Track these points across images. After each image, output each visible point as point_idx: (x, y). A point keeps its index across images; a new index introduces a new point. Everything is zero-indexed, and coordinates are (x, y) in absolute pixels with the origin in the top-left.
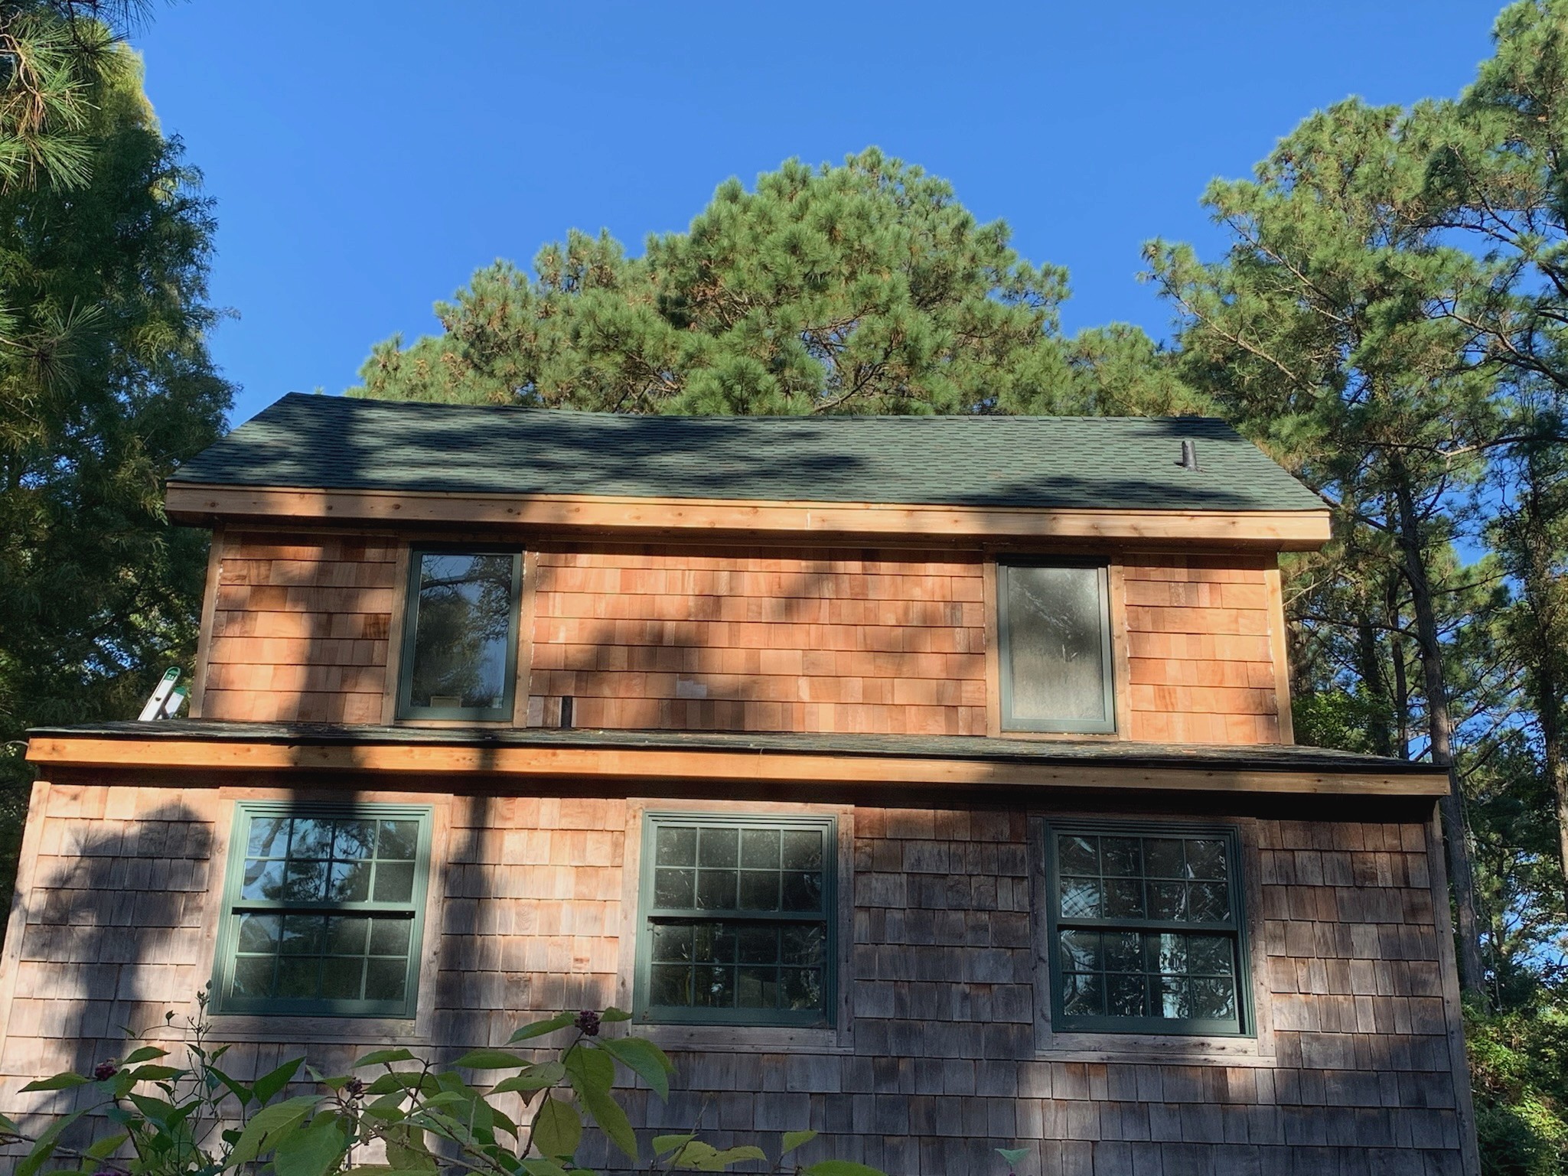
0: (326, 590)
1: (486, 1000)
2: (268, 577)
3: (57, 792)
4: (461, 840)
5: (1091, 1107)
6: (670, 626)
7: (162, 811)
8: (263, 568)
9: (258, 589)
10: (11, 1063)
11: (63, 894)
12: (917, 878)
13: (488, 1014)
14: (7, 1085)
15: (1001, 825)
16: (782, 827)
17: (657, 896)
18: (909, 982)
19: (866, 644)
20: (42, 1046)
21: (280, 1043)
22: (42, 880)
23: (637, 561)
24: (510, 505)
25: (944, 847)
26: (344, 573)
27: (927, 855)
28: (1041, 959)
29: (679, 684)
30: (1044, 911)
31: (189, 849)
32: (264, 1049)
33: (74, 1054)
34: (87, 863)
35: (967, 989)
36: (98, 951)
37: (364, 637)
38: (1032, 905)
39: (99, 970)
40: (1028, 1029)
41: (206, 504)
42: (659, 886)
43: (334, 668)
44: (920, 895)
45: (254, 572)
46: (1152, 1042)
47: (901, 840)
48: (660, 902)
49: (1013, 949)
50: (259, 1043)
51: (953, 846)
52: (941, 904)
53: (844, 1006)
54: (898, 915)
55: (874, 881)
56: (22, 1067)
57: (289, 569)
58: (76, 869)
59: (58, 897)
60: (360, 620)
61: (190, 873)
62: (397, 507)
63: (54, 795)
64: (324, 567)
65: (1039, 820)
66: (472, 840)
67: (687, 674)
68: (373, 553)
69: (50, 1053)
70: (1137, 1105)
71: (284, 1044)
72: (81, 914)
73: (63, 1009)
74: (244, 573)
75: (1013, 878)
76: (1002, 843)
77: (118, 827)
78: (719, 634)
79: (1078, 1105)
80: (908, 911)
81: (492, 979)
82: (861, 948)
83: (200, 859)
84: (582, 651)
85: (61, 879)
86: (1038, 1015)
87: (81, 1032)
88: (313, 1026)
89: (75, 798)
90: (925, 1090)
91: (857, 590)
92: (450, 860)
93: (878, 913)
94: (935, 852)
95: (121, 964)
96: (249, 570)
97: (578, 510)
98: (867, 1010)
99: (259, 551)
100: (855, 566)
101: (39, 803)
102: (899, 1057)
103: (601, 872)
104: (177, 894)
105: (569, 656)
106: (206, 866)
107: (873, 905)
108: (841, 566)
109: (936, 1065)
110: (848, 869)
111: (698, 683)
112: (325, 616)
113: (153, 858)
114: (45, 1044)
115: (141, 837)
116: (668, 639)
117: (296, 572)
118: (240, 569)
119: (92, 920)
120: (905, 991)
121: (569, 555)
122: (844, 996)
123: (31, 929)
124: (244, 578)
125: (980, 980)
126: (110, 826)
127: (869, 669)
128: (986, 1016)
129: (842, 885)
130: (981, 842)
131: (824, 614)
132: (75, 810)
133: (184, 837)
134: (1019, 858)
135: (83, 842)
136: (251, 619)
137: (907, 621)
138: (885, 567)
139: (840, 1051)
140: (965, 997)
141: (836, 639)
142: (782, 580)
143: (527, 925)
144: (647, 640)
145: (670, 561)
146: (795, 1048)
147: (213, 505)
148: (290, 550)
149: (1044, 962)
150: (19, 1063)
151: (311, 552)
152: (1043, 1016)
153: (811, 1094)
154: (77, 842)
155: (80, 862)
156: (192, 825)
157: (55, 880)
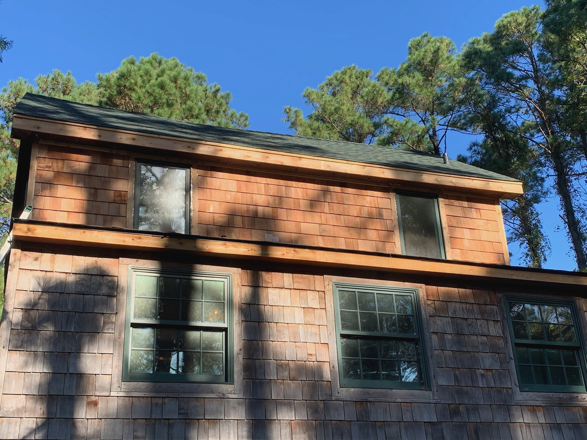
0: (93, 177)
1: (268, 375)
2: (63, 168)
3: (25, 255)
4: (247, 292)
5: (539, 426)
6: (260, 209)
7: (88, 270)
8: (60, 163)
9: (58, 174)
10: (7, 410)
11: (32, 313)
12: (455, 320)
13: (269, 382)
14: (4, 423)
15: (485, 296)
16: (394, 293)
17: (342, 324)
18: (458, 368)
19: (345, 224)
20: (24, 400)
21: (163, 397)
22: (19, 304)
23: (244, 177)
24: (189, 144)
25: (464, 305)
26: (102, 170)
27: (458, 309)
28: (511, 358)
29: (266, 235)
30: (509, 336)
31: (104, 290)
32: (154, 401)
33: (45, 405)
34: (46, 296)
35: (482, 372)
36: (55, 345)
37: (114, 202)
38: (504, 334)
39: (57, 355)
40: (510, 391)
41: (34, 127)
42: (342, 319)
43: (99, 216)
44: (457, 327)
45: (55, 165)
46: (558, 396)
47: (446, 301)
48: (344, 327)
49: (498, 353)
50: (151, 397)
51: (468, 305)
52: (466, 332)
53: (433, 380)
54: (450, 337)
55: (437, 320)
56: (13, 411)
57: (73, 165)
58: (39, 299)
59: (29, 314)
60: (112, 193)
61: (106, 304)
62: (134, 139)
63: (23, 258)
64: (92, 166)
65: (501, 295)
66: (252, 292)
67: (270, 231)
68: (118, 162)
69: (30, 404)
70: (556, 425)
71: (165, 397)
72: (44, 325)
73: (37, 379)
74: (50, 165)
75: (494, 321)
76: (488, 305)
77: (63, 276)
78: (282, 214)
79: (534, 425)
80: (453, 335)
81: (269, 363)
82: (436, 352)
83: (111, 296)
84: (221, 217)
85: (30, 305)
86: (513, 384)
87: (49, 392)
88: (180, 387)
89: (36, 259)
90: (473, 420)
91: (340, 199)
92: (243, 302)
93: (441, 335)
94: (461, 308)
95: (69, 353)
96: (52, 163)
97: (221, 150)
98: (442, 381)
99: (57, 155)
100: (338, 189)
101: (15, 261)
102: (459, 404)
103: (316, 311)
104: (99, 315)
105: (215, 218)
106: (115, 300)
107: (439, 331)
108: (332, 188)
109: (476, 408)
110: (426, 315)
111: (275, 236)
112: (93, 190)
113: (84, 294)
114: (26, 399)
115: (77, 283)
116: (260, 214)
117: (77, 167)
118: (48, 162)
119: (51, 328)
120: (457, 372)
121: (213, 172)
122: (433, 374)
123: (15, 332)
124: (50, 167)
125: (488, 368)
126: (57, 277)
127: (347, 235)
128: (493, 385)
129: (425, 321)
130: (479, 304)
131: (326, 209)
132: (36, 266)
133: (100, 284)
134: (495, 312)
135: (42, 284)
136: (54, 188)
137: (361, 215)
138: (350, 190)
139: (434, 401)
140: (483, 375)
141: (332, 220)
142: (308, 192)
143: (283, 336)
144: (251, 214)
145: (259, 179)
146: (414, 400)
147: (38, 128)
148: (75, 156)
149: (512, 359)
150: (11, 410)
151: (86, 158)
152: (515, 384)
153: (425, 422)
154: (39, 284)
155: (41, 295)
156: (104, 277)
157: (27, 305)
